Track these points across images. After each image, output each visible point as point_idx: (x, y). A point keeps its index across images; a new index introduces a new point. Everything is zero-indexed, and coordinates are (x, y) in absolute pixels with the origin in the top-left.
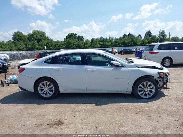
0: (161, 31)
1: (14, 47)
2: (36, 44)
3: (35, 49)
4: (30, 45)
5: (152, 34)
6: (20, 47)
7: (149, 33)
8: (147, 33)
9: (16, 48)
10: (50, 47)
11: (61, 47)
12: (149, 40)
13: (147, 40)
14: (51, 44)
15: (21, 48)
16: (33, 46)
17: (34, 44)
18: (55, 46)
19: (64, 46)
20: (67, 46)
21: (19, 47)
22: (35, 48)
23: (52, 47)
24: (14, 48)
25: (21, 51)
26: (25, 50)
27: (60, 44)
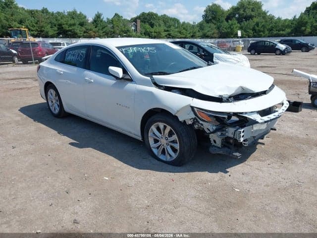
1: (199, 31)
2: (235, 26)
3: (232, 36)
4: (226, 28)
6: (208, 31)
9: (201, 34)
10: (260, 31)
11: (281, 32)
14: (263, 26)
15: (209, 34)
16: (229, 30)
17: (232, 27)
18: (271, 30)
19: (288, 30)
20: (296, 29)
21: (206, 31)
22: (232, 34)
23: (263, 32)
24: (198, 34)
25: (208, 38)
26: (215, 38)
27: (282, 26)
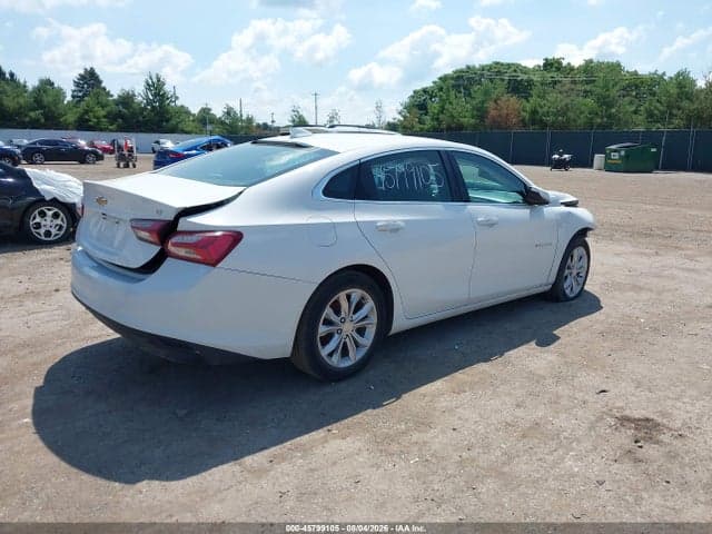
0: (151, 78)
5: (103, 85)
7: (90, 80)
8: (82, 77)
12: (108, 109)
13: (103, 107)
